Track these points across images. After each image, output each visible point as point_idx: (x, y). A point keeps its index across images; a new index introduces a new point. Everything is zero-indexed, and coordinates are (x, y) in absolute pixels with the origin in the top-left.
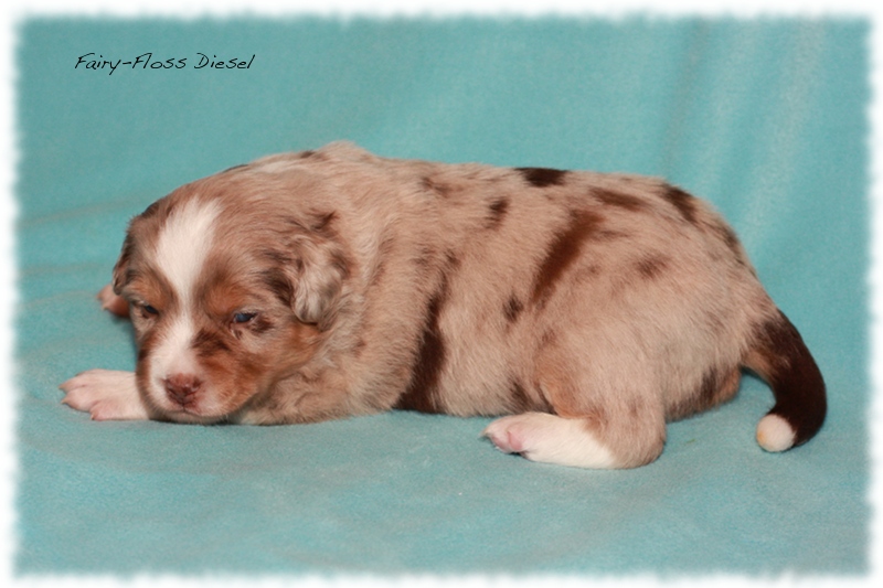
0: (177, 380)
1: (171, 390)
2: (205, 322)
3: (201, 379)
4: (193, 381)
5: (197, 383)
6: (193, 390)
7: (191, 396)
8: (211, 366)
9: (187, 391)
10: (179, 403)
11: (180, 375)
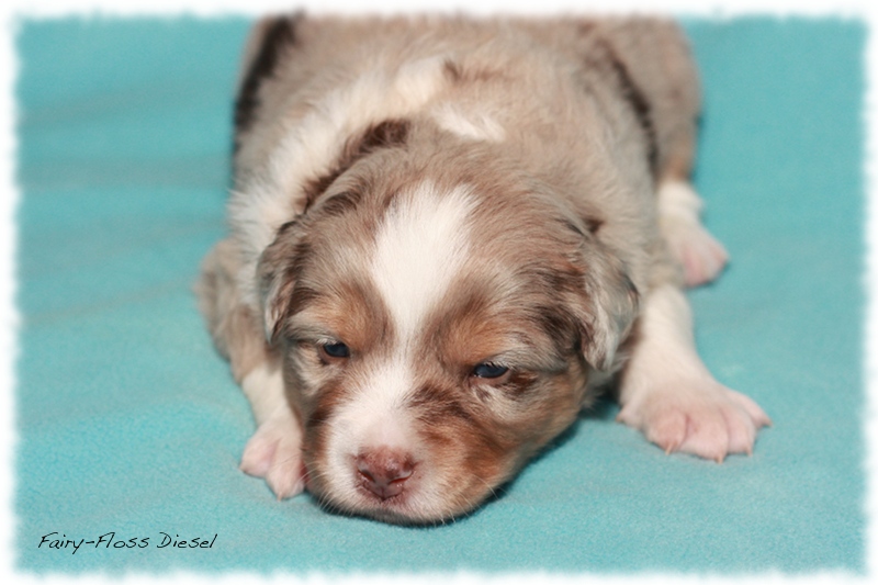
0: (378, 456)
1: (365, 474)
2: (434, 373)
3: (417, 457)
4: (403, 459)
5: (410, 465)
6: (403, 474)
7: (399, 485)
8: (435, 439)
9: (393, 477)
10: (375, 495)
11: (384, 448)
